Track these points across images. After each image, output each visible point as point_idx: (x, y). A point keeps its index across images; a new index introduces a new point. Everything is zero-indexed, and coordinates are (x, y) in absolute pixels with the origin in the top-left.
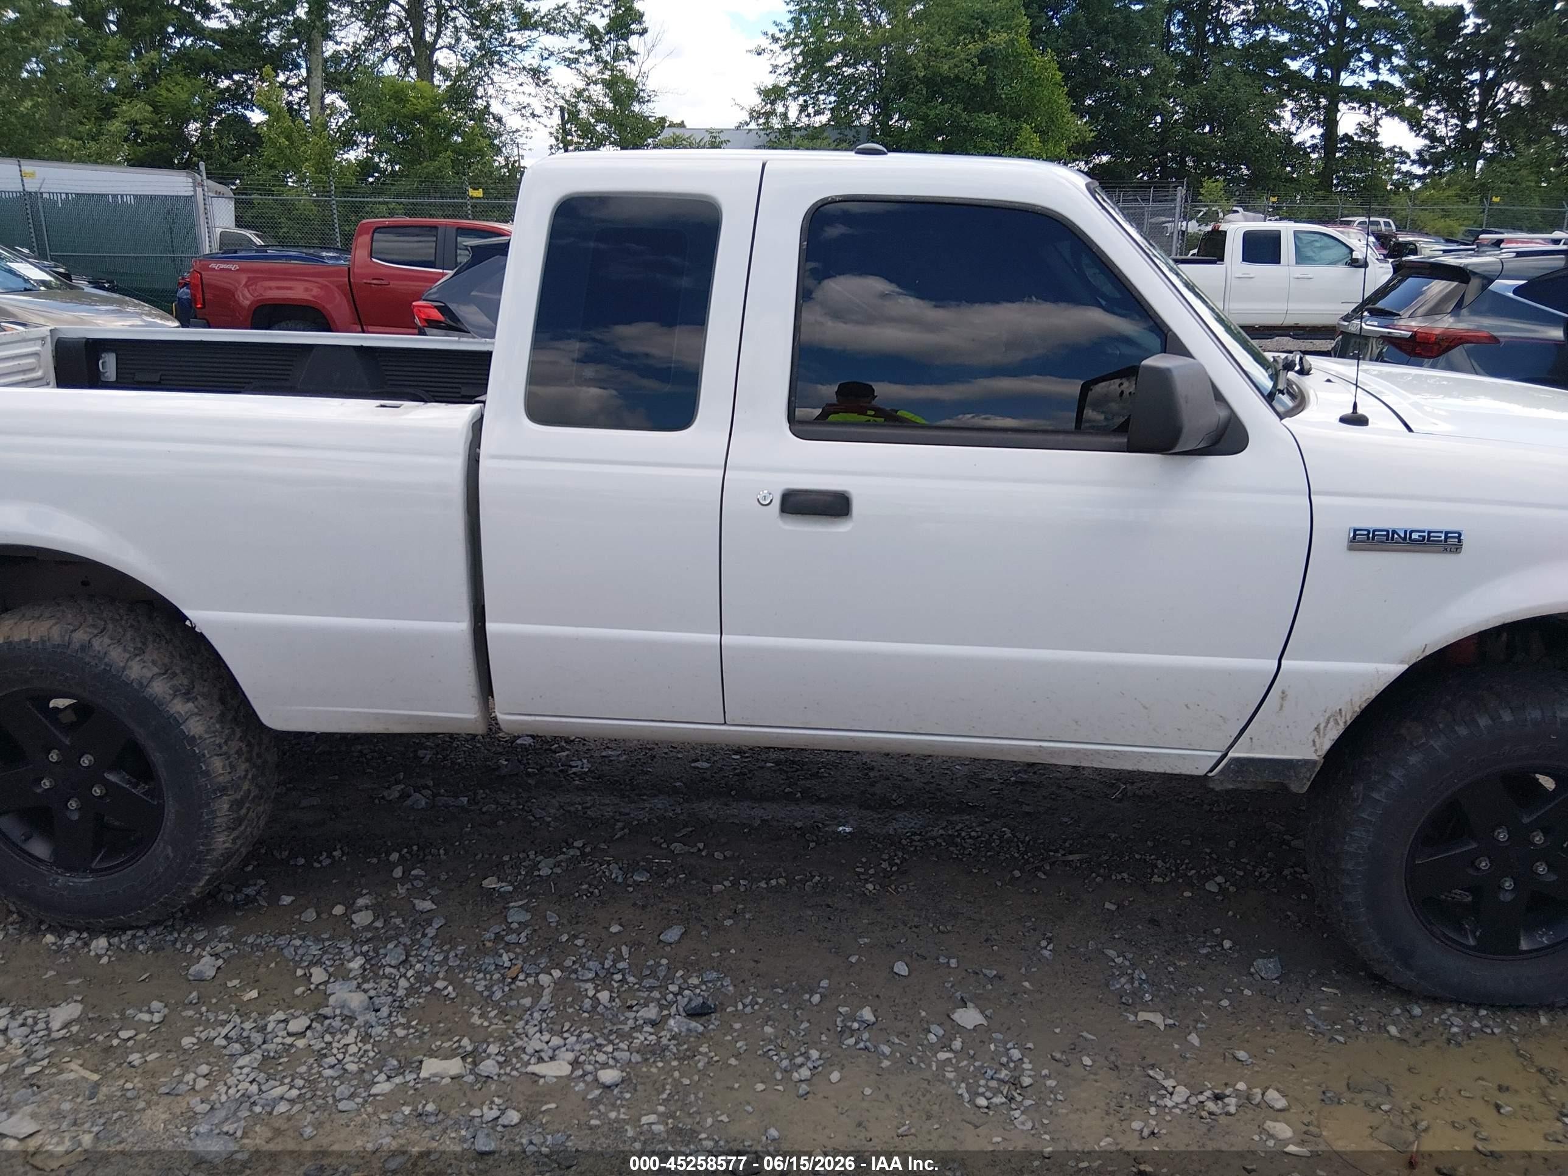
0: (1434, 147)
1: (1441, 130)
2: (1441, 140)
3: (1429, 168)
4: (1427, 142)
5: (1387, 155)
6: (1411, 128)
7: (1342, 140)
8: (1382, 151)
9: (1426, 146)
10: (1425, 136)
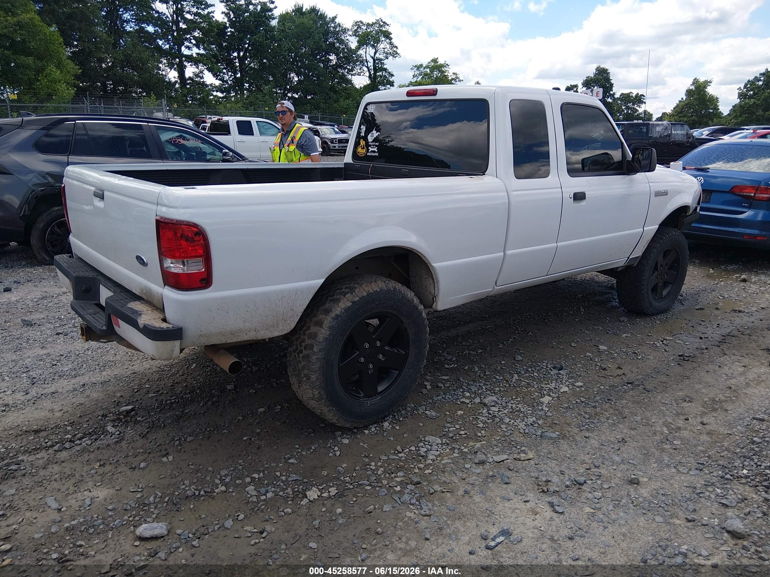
0: (224, 85)
1: (226, 77)
2: (226, 82)
3: (225, 94)
4: (221, 82)
5: (209, 87)
6: (214, 76)
7: (188, 80)
8: (207, 86)
9: (220, 84)
10: (219, 80)
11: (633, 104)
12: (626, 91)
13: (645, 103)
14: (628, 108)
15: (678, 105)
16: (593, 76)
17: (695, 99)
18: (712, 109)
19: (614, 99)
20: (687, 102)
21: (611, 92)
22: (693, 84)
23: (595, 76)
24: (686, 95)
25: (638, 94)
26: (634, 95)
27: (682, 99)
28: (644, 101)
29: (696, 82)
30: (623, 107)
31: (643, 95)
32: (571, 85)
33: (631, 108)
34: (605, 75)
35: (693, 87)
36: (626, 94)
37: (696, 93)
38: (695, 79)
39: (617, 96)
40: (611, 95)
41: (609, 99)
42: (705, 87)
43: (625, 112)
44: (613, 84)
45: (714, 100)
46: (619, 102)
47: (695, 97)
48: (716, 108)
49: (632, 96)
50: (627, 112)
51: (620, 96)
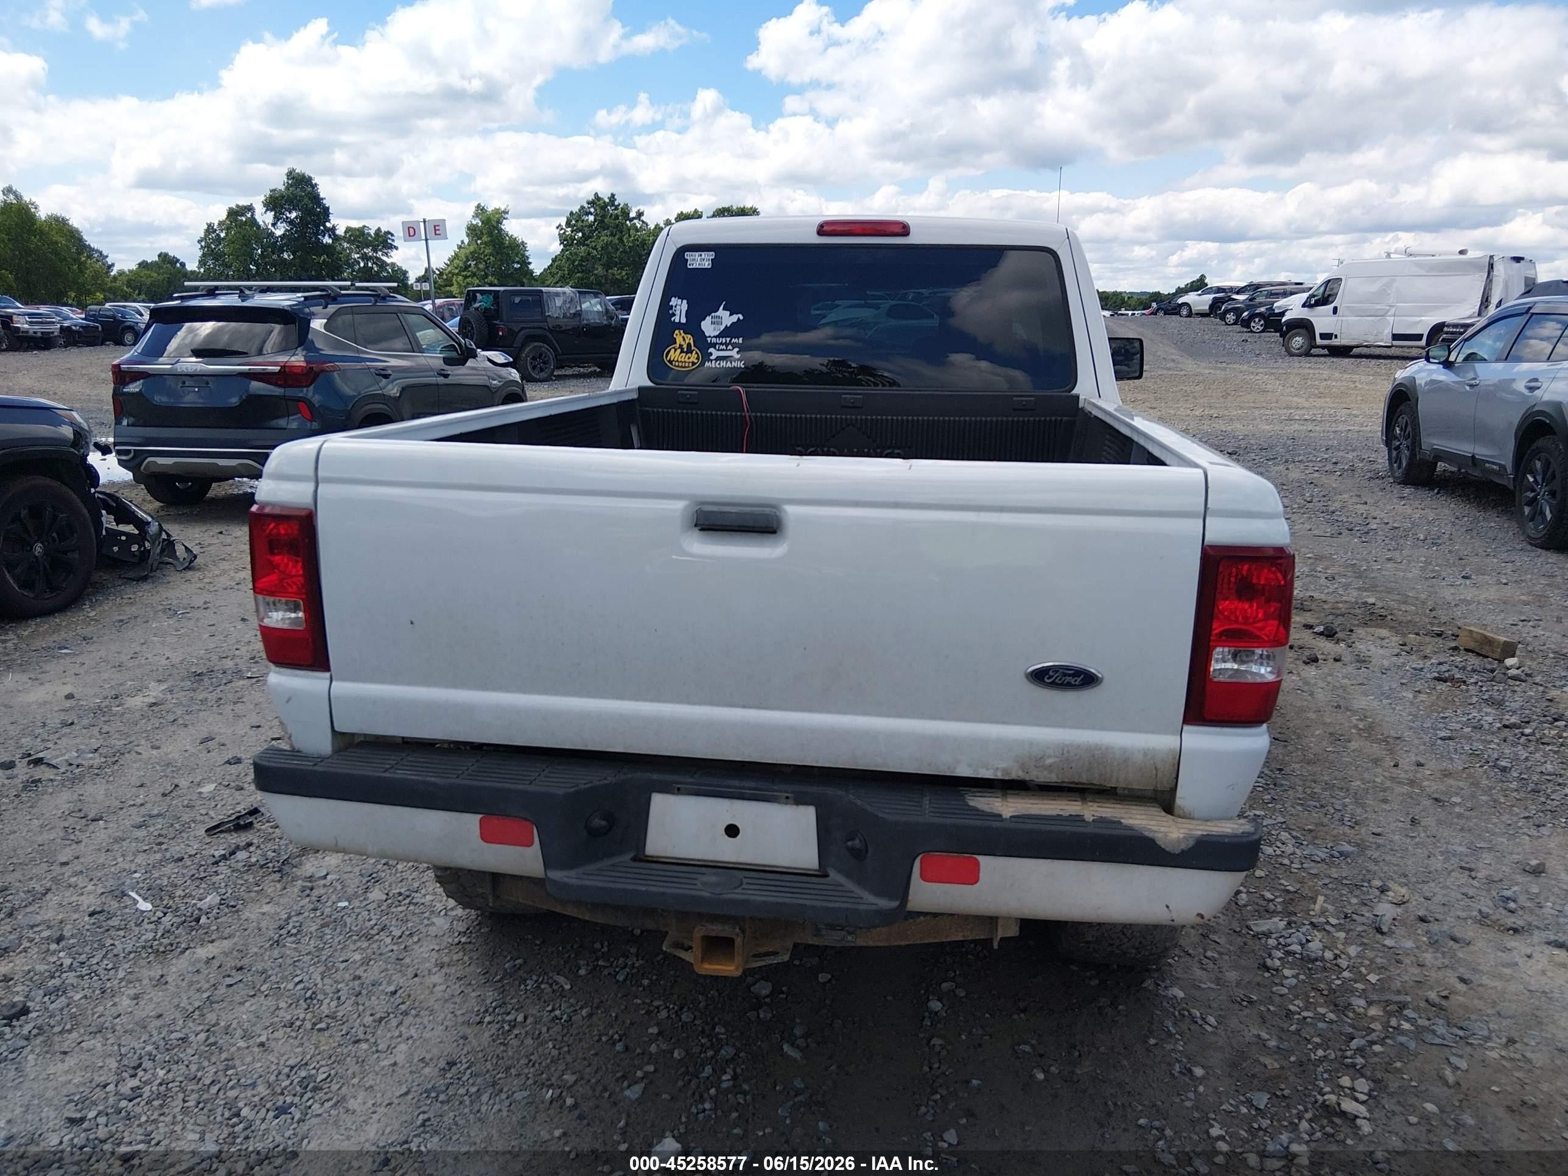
11: (375, 251)
12: (355, 224)
13: (396, 248)
14: (365, 257)
15: (456, 256)
16: (283, 188)
17: (485, 243)
18: (518, 263)
19: (336, 238)
20: (472, 248)
21: (328, 224)
22: (476, 215)
23: (287, 188)
24: (468, 235)
25: (379, 229)
26: (372, 232)
27: (463, 242)
28: (395, 244)
29: (480, 210)
30: (357, 256)
31: (389, 233)
32: (238, 206)
33: (371, 258)
34: (309, 189)
35: (477, 222)
36: (355, 229)
37: (485, 232)
38: (478, 206)
39: (340, 231)
40: (328, 230)
41: (327, 237)
42: (499, 222)
43: (362, 265)
44: (328, 208)
45: (518, 246)
46: (346, 245)
47: (485, 238)
48: (525, 263)
49: (369, 234)
50: (366, 265)
51: (346, 232)
